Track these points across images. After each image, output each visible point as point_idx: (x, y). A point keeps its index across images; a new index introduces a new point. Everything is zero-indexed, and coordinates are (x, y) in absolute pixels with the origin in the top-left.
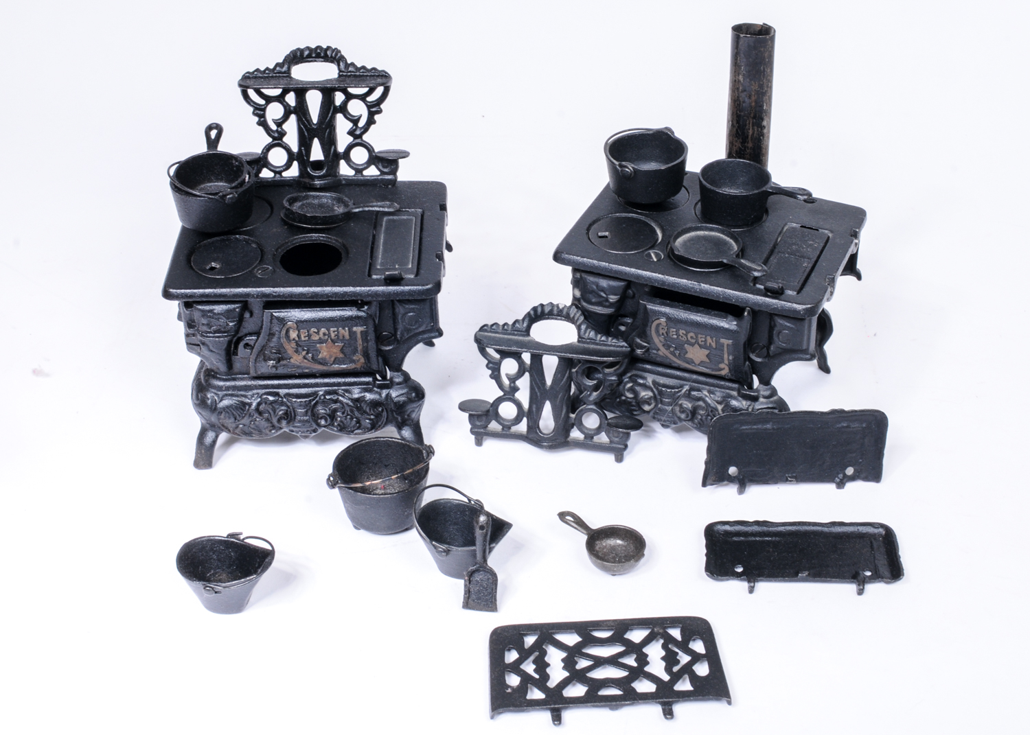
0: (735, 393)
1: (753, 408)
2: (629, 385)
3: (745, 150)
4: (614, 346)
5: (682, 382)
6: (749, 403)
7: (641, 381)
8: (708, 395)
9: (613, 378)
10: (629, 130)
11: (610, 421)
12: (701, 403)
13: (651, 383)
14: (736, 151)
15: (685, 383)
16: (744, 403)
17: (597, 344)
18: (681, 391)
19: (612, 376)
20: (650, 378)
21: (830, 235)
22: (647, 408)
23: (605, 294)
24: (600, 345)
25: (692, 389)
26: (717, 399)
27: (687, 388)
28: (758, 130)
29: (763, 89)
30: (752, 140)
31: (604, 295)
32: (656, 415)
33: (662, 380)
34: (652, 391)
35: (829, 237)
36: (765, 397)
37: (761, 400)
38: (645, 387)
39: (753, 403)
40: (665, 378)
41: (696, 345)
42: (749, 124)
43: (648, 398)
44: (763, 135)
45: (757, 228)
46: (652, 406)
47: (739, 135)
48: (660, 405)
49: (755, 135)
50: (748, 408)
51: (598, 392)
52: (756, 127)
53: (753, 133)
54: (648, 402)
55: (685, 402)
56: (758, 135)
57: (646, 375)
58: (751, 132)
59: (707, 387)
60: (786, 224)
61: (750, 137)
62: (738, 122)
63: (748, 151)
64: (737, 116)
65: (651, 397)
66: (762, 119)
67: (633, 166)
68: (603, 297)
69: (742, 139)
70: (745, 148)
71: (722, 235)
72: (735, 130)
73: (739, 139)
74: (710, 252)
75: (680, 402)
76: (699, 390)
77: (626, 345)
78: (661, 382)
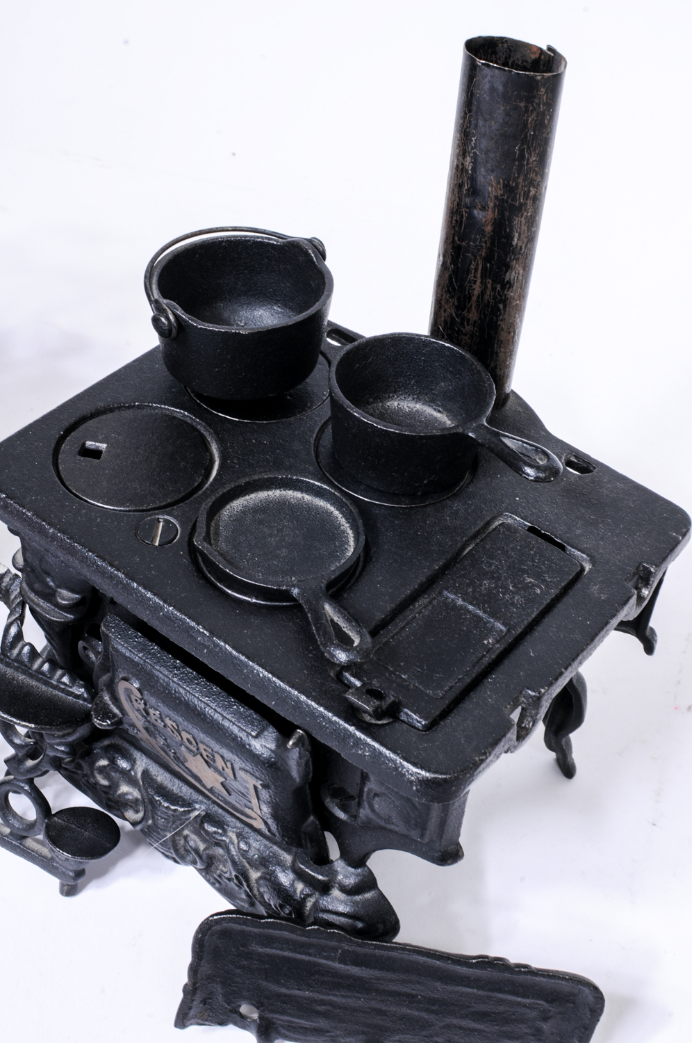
0: (288, 858)
1: (315, 905)
2: (103, 762)
3: (462, 324)
4: (63, 691)
5: (195, 796)
6: (307, 891)
7: (123, 764)
8: (236, 841)
9: (62, 748)
10: (235, 229)
11: (56, 819)
12: (220, 851)
13: (139, 775)
14: (445, 322)
15: (201, 798)
16: (300, 886)
17: (31, 676)
18: (189, 812)
19: (59, 744)
20: (142, 763)
21: (588, 567)
22: (130, 814)
23: (53, 581)
24: (39, 680)
25: (208, 818)
26: (251, 854)
27: (199, 809)
28: (494, 289)
29: (514, 199)
30: (478, 305)
31: (51, 584)
32: (148, 834)
33: (162, 777)
34: (139, 790)
35: (583, 569)
36: (344, 889)
37: (336, 893)
38: (128, 777)
39: (317, 893)
40: (168, 775)
41: (199, 756)
42: (476, 270)
43: (131, 801)
44: (505, 301)
45: (429, 509)
46: (141, 815)
47: (454, 289)
48: (150, 822)
49: (486, 297)
50: (304, 900)
51: (36, 761)
52: (489, 282)
53: (483, 293)
54: (134, 805)
55: (193, 837)
56: (495, 298)
57: (137, 755)
58: (477, 289)
59: (239, 824)
60: (500, 514)
61: (474, 299)
62: (454, 261)
63: (468, 328)
64: (454, 248)
65: (137, 800)
66: (508, 267)
67: (180, 312)
68: (50, 587)
69: (459, 299)
70: (463, 319)
71: (336, 513)
72: (447, 276)
73: (452, 297)
74: (284, 552)
75: (186, 832)
76: (220, 824)
77: (85, 695)
78: (159, 779)
